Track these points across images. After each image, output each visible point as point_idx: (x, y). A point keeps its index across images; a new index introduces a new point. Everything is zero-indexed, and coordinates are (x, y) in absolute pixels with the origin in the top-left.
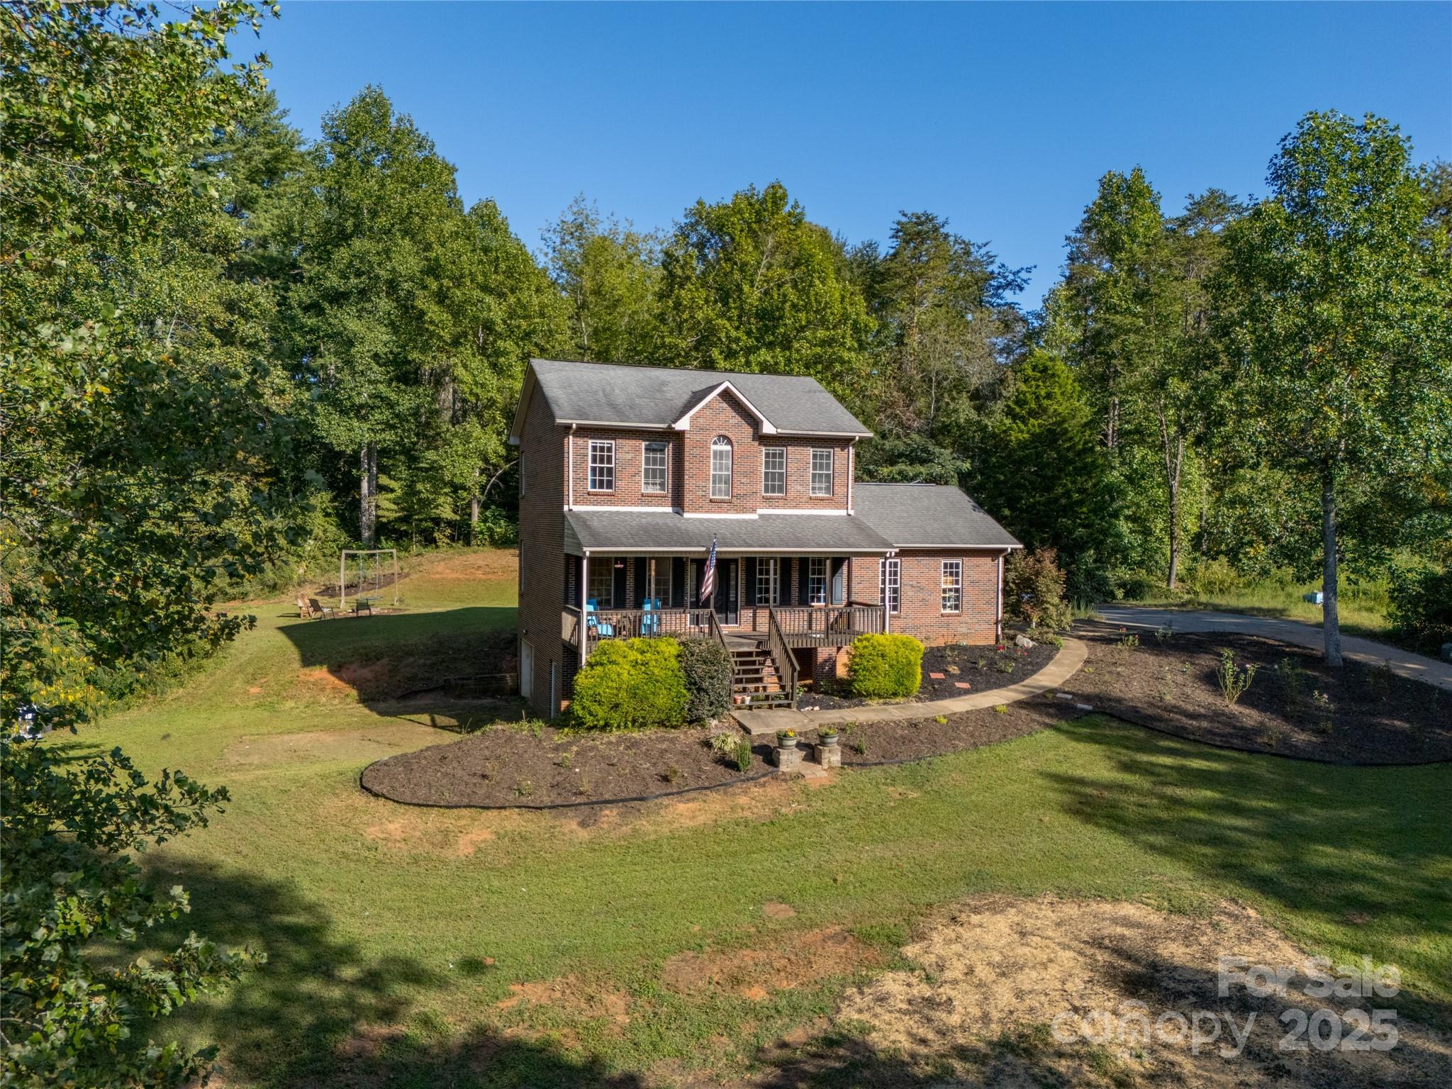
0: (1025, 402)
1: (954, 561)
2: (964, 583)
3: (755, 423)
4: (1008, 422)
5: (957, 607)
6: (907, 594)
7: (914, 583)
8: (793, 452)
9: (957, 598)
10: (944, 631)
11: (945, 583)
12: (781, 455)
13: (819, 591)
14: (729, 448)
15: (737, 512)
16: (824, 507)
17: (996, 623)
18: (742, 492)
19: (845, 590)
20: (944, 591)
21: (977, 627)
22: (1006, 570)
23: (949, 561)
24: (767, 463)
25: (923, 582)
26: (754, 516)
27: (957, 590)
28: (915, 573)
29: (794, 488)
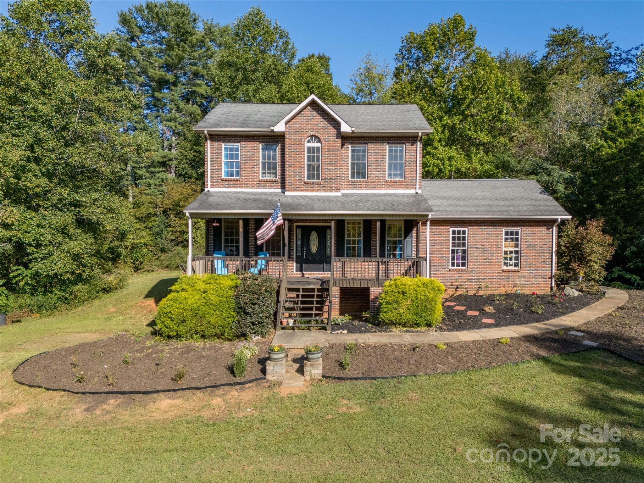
0: (616, 128)
1: (514, 230)
2: (523, 247)
3: (336, 125)
4: (601, 142)
5: (516, 265)
6: (473, 255)
7: (479, 246)
8: (372, 147)
9: (517, 259)
10: (505, 282)
11: (507, 246)
12: (364, 151)
13: (395, 250)
14: (319, 145)
15: (325, 191)
16: (397, 188)
17: (551, 278)
18: (329, 176)
19: (414, 249)
20: (506, 253)
21: (534, 280)
22: (559, 237)
23: (509, 230)
24: (353, 156)
25: (487, 246)
26: (338, 194)
27: (517, 252)
28: (479, 238)
29: (373, 174)
